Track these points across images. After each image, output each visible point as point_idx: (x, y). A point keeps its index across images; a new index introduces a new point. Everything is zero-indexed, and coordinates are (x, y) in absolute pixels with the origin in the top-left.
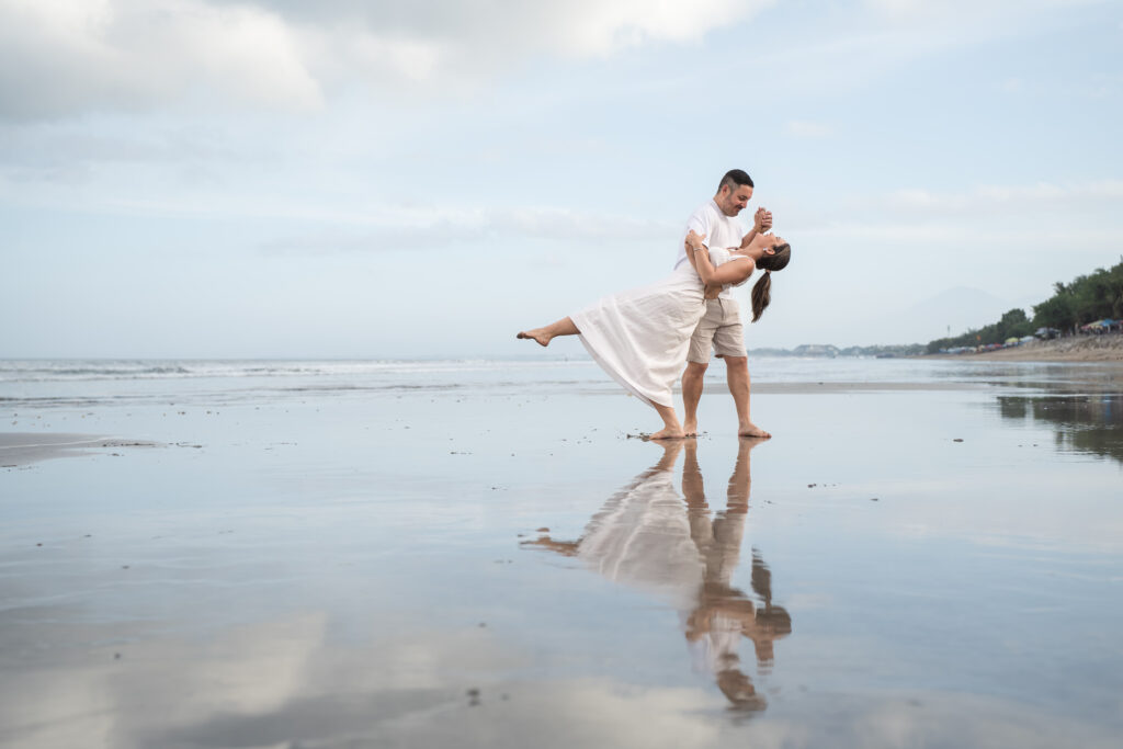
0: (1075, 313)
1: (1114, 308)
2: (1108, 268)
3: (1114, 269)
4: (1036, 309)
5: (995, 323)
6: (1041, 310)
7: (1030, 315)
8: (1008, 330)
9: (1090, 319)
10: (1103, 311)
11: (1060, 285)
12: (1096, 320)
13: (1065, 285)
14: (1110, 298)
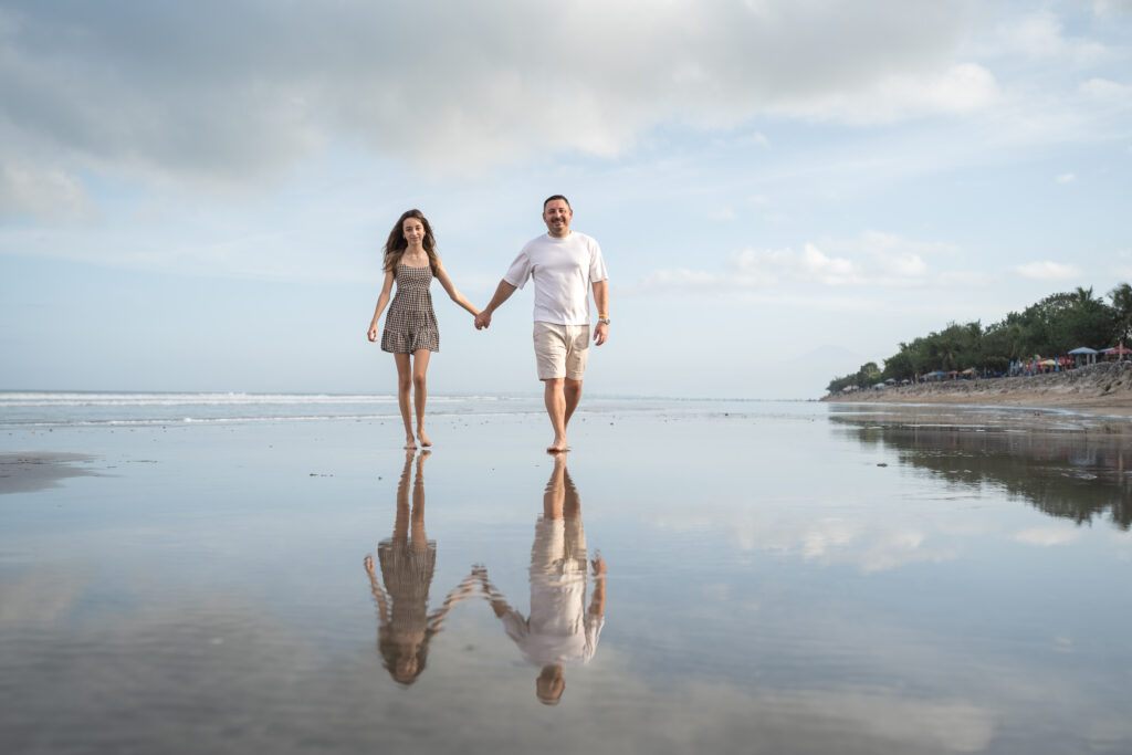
0: (914, 366)
1: (944, 363)
2: (938, 332)
3: (942, 333)
4: (886, 363)
5: (856, 373)
6: (892, 364)
7: (882, 367)
8: (864, 380)
9: (925, 370)
10: (937, 365)
11: (903, 345)
12: (930, 371)
13: (907, 345)
14: (940, 354)
